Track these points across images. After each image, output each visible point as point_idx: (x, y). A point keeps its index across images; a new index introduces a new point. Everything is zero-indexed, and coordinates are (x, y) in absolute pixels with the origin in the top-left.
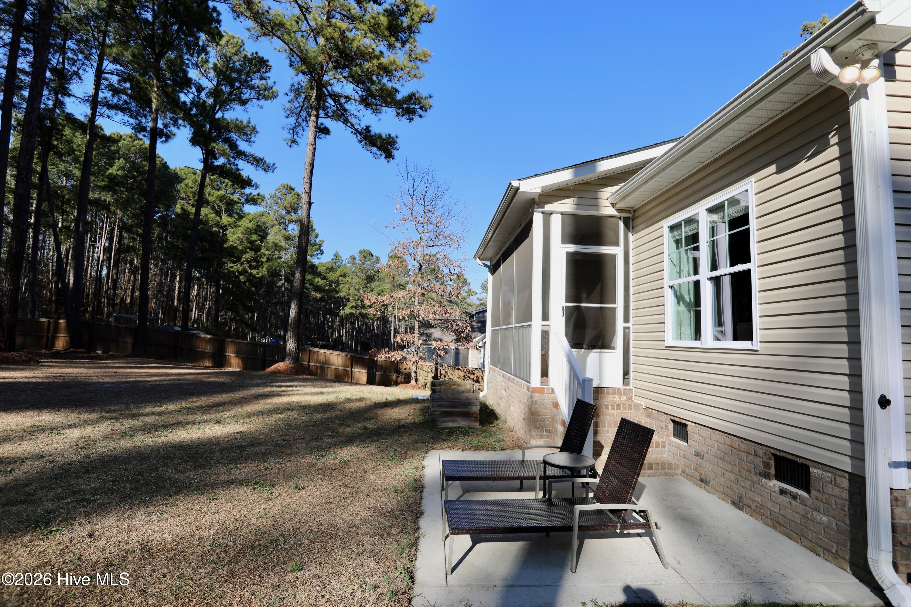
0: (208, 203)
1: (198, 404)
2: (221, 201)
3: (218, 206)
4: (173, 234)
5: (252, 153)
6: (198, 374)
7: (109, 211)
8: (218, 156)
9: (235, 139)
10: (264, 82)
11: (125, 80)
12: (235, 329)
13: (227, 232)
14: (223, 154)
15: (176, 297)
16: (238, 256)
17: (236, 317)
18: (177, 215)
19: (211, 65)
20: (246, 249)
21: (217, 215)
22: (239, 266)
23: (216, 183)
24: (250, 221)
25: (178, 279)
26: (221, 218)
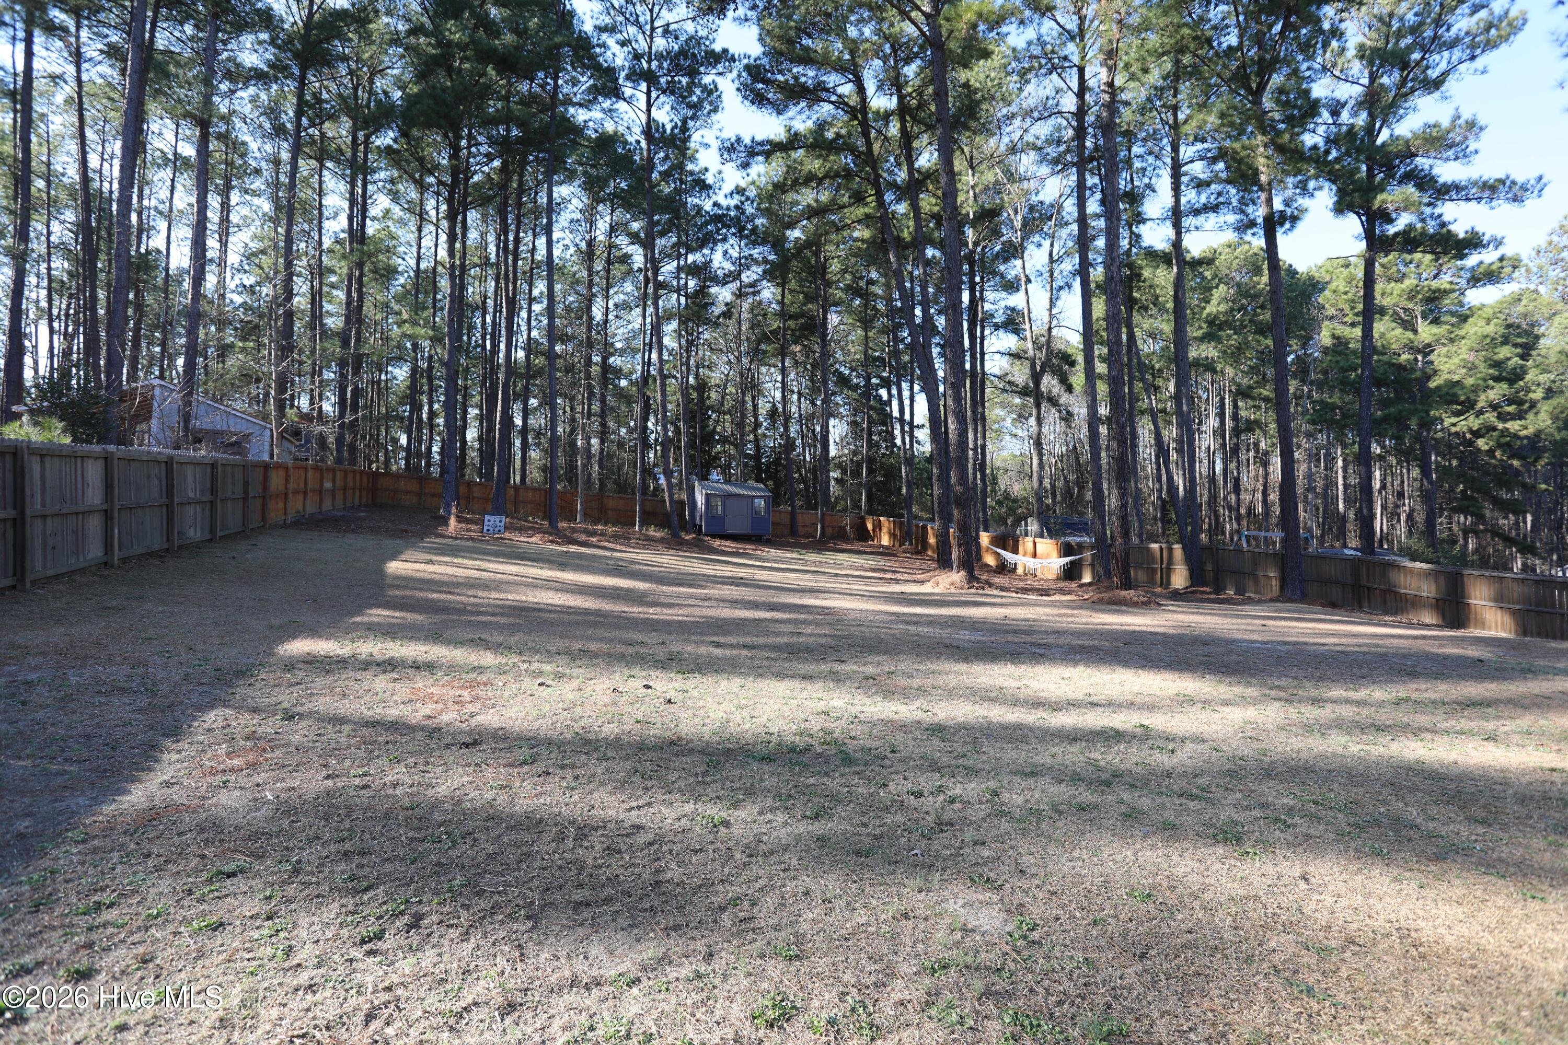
0: (1382, 311)
1: (1433, 696)
2: (1410, 299)
3: (1405, 310)
4: (1320, 386)
5: (1475, 177)
6: (1415, 638)
7: (1214, 371)
8: (1394, 216)
9: (1427, 167)
10: (1483, 14)
11: (1214, 160)
12: (1476, 551)
13: (1432, 357)
14: (1407, 206)
15: (1341, 496)
16: (1468, 399)
17: (1476, 524)
18: (1326, 350)
19: (1351, 52)
20: (1485, 380)
21: (1406, 329)
22: (1472, 419)
23: (1394, 268)
24: (1489, 321)
25: (1340, 463)
26: (1415, 332)
